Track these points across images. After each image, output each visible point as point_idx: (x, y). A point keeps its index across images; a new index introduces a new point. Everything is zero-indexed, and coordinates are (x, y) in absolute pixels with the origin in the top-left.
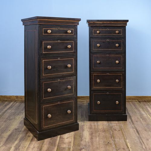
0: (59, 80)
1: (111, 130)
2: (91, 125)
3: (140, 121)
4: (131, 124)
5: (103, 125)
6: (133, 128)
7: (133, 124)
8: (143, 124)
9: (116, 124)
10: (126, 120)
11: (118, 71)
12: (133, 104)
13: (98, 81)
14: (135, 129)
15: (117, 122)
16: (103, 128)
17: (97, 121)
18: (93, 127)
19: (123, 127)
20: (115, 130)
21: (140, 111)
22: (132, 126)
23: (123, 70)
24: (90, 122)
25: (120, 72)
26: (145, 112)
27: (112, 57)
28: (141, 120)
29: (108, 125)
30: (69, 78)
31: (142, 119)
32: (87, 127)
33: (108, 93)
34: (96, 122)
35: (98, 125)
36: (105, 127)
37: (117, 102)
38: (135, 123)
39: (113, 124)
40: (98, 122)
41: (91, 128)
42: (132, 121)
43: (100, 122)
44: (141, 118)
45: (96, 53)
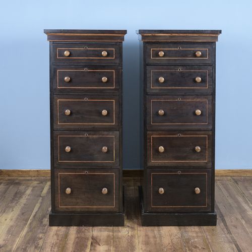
0: (86, 135)
1: (188, 247)
2: (146, 235)
3: (242, 224)
4: (225, 234)
5: (171, 236)
6: (230, 242)
7: (229, 233)
8: (247, 233)
9: (197, 233)
10: (214, 224)
11: (200, 130)
12: (224, 187)
13: (161, 149)
14: (234, 245)
15: (196, 228)
16: (172, 242)
17: (158, 225)
18: (152, 240)
19: (210, 241)
20: (196, 247)
21: (239, 203)
22: (227, 237)
23: (211, 127)
24: (145, 228)
25: (203, 132)
26: (249, 205)
27: (189, 102)
28: (244, 222)
29: (179, 235)
30: (105, 133)
31: (246, 222)
32: (141, 239)
33: (179, 173)
34: (156, 228)
35: (161, 237)
36: (175, 241)
37: (198, 190)
38: (232, 229)
39: (190, 234)
40: (161, 228)
41: (147, 243)
42: (226, 225)
43: (164, 227)
44: (243, 218)
45: (157, 95)
